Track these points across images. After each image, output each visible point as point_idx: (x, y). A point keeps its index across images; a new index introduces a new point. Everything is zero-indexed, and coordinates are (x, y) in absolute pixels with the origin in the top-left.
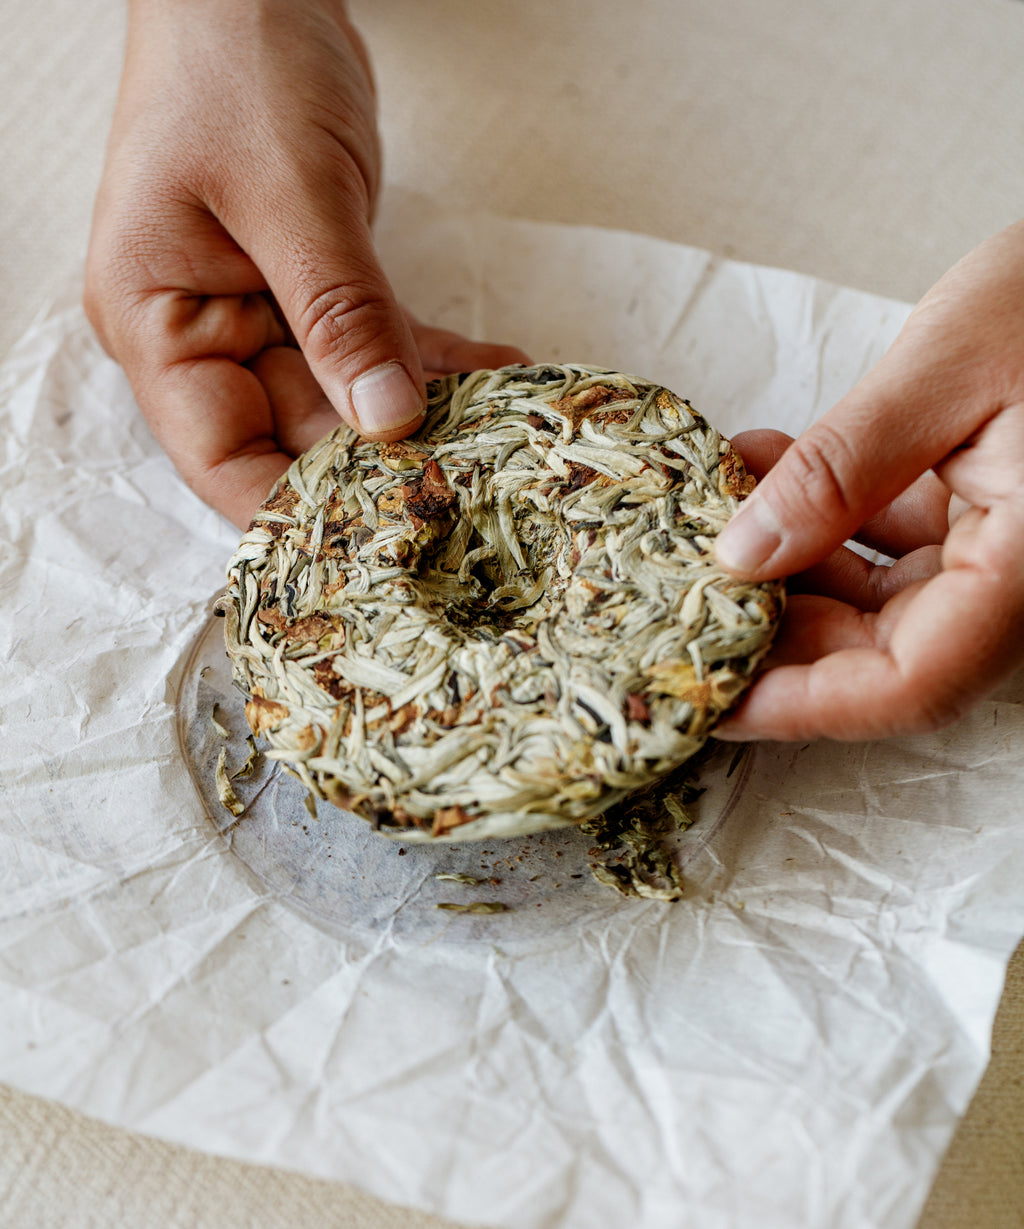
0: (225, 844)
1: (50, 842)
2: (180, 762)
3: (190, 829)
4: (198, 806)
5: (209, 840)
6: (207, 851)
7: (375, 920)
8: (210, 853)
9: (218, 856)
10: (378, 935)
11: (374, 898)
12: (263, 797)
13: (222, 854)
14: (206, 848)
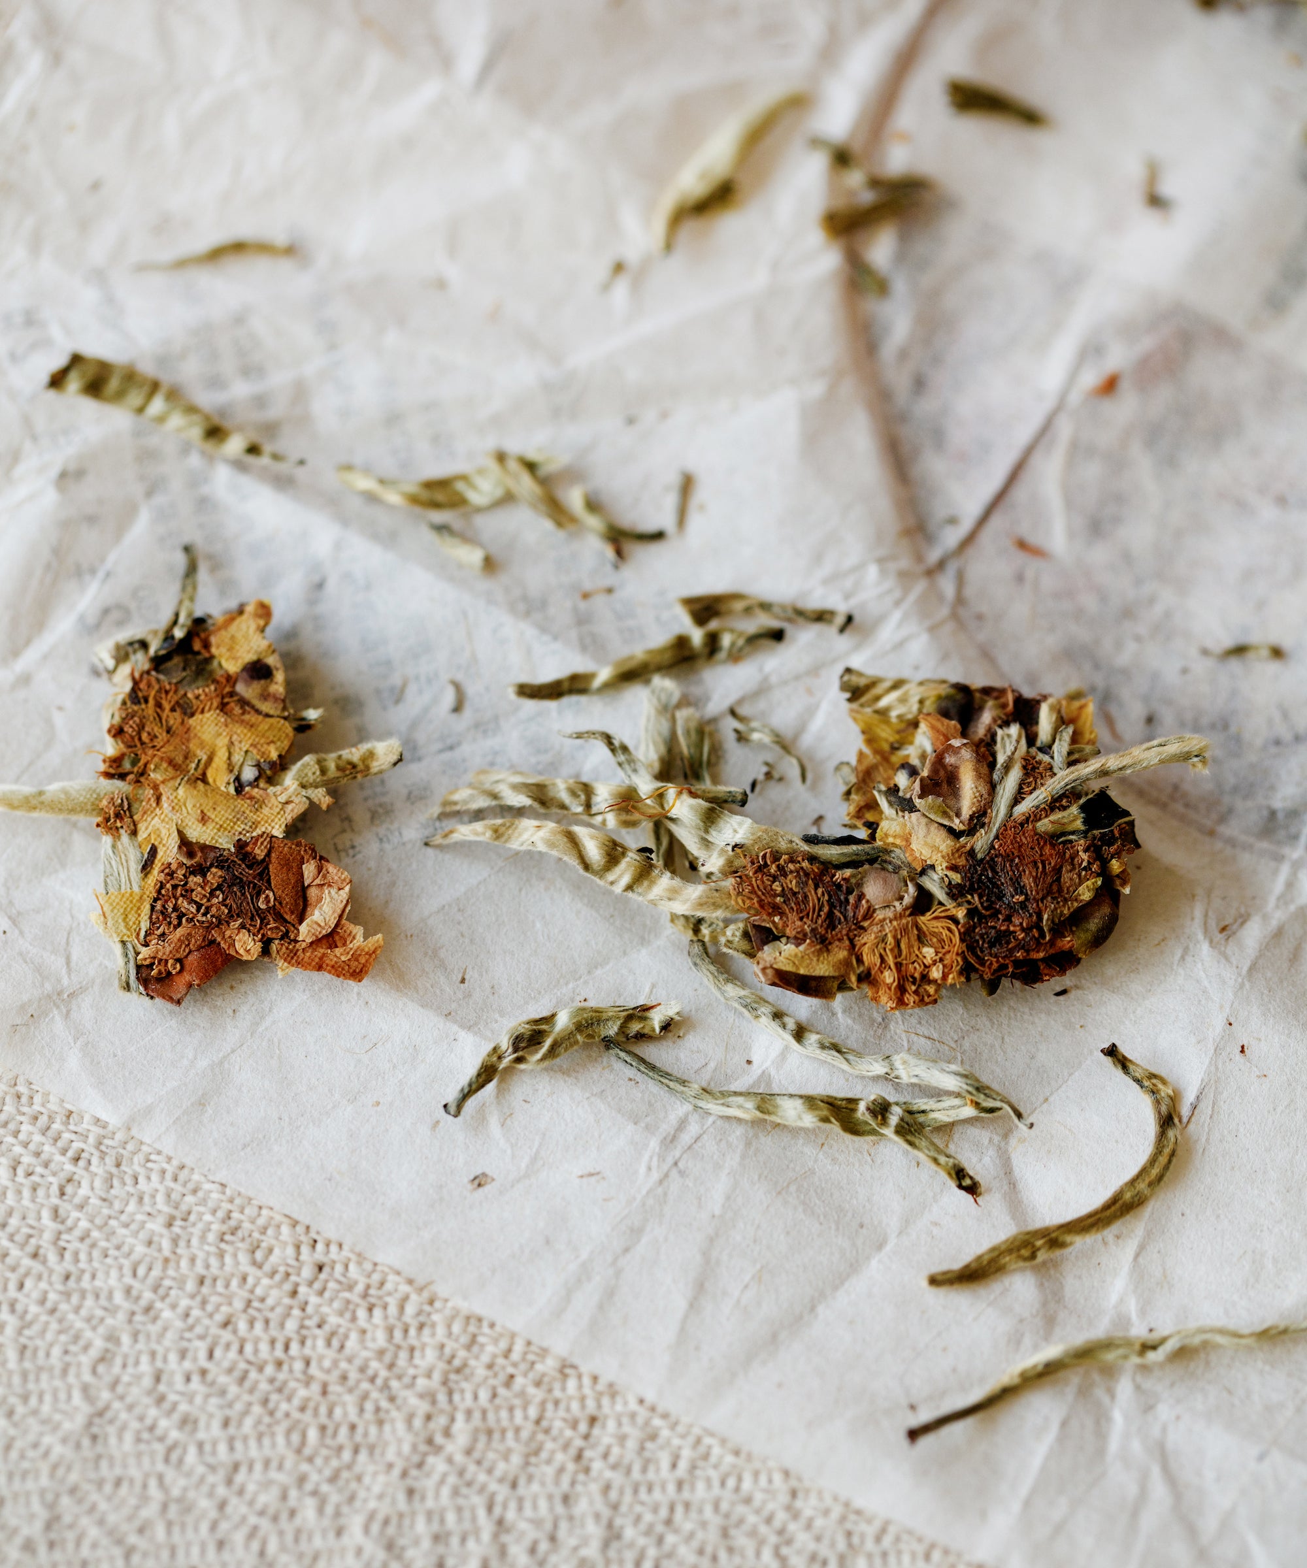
0: (941, 598)
1: (544, 604)
2: (848, 387)
3: (859, 567)
4: (883, 504)
5: (906, 591)
6: (900, 625)
7: (1273, 814)
8: (904, 632)
9: (924, 638)
10: (1279, 858)
11: (1273, 750)
12: (1037, 460)
13: (932, 629)
14: (897, 616)
